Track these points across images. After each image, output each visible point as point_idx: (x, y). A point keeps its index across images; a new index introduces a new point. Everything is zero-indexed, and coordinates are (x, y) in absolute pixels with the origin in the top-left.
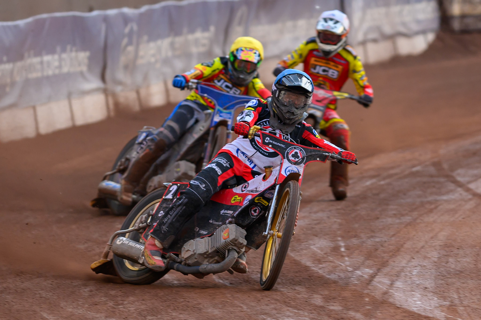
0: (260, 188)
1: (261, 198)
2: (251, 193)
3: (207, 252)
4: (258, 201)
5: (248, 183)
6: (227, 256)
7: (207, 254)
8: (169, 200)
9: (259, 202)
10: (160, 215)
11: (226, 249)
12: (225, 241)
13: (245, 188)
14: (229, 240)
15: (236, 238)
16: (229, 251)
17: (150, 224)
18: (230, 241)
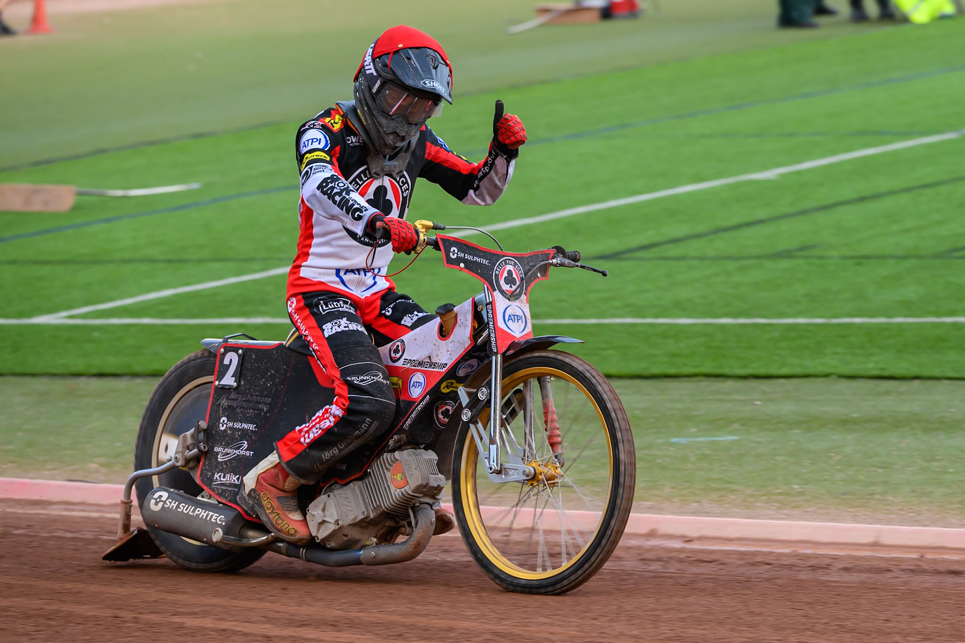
0: (437, 356)
1: (454, 381)
2: (419, 368)
3: (366, 518)
4: (449, 390)
5: (402, 342)
6: (416, 524)
7: (367, 520)
8: (229, 389)
9: (452, 390)
10: (222, 428)
11: (408, 507)
12: (402, 493)
13: (397, 351)
14: (409, 489)
15: (424, 483)
16: (414, 508)
17: (206, 449)
18: (413, 492)
